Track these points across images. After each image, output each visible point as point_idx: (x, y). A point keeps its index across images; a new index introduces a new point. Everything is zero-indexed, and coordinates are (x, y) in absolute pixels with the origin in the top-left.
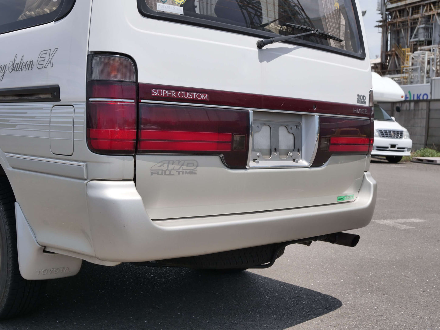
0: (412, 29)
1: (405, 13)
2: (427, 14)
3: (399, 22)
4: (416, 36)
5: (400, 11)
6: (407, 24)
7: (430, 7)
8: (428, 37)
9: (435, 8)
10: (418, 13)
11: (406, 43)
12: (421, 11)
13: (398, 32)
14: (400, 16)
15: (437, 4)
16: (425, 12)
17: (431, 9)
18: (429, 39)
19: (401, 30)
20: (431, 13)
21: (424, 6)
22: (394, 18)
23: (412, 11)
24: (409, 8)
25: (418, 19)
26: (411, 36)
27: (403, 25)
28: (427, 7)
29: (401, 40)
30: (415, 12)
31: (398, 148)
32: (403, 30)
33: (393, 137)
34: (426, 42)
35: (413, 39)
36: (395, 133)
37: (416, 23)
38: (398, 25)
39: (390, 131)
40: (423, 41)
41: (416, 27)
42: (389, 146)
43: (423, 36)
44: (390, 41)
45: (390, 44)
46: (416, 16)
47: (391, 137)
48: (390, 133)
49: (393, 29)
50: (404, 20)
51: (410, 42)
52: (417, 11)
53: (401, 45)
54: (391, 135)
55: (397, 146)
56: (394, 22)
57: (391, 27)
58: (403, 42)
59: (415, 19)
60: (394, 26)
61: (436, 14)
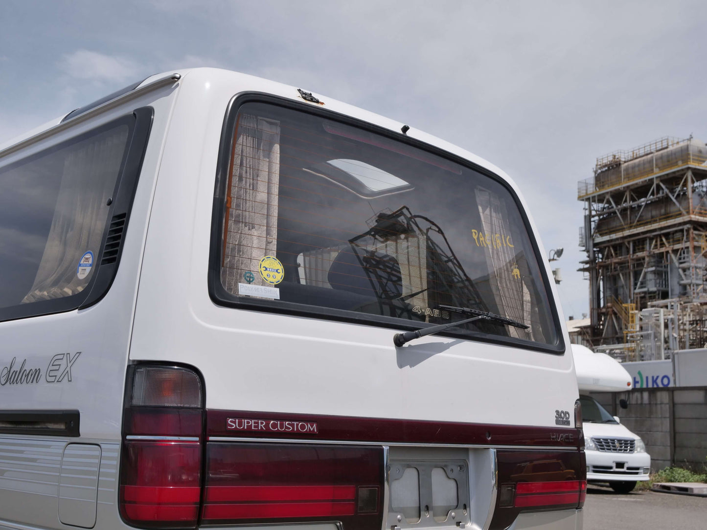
0: (637, 275)
1: (624, 250)
2: (657, 251)
3: (615, 263)
4: (643, 284)
5: (615, 247)
6: (628, 266)
7: (661, 240)
8: (662, 286)
9: (669, 242)
10: (643, 250)
11: (628, 295)
12: (647, 247)
13: (615, 279)
14: (616, 254)
15: (671, 236)
16: (653, 249)
17: (662, 245)
18: (664, 288)
19: (618, 275)
20: (663, 250)
21: (651, 239)
22: (607, 258)
23: (634, 247)
24: (629, 243)
25: (644, 259)
26: (636, 284)
27: (622, 269)
28: (656, 242)
29: (621, 291)
30: (639, 249)
31: (628, 468)
32: (623, 275)
33: (620, 450)
34: (659, 294)
35: (639, 288)
36: (622, 444)
37: (642, 265)
38: (614, 268)
39: (613, 440)
40: (654, 292)
41: (642, 270)
42: (614, 465)
43: (654, 285)
44: (604, 292)
45: (604, 297)
46: (640, 254)
47: (616, 450)
48: (614, 443)
49: (606, 273)
50: (622, 259)
51: (634, 293)
52: (641, 247)
53: (620, 297)
54: (615, 446)
55: (626, 466)
56: (607, 263)
57: (603, 271)
58: (623, 294)
59: (639, 259)
60: (607, 269)
61: (670, 252)
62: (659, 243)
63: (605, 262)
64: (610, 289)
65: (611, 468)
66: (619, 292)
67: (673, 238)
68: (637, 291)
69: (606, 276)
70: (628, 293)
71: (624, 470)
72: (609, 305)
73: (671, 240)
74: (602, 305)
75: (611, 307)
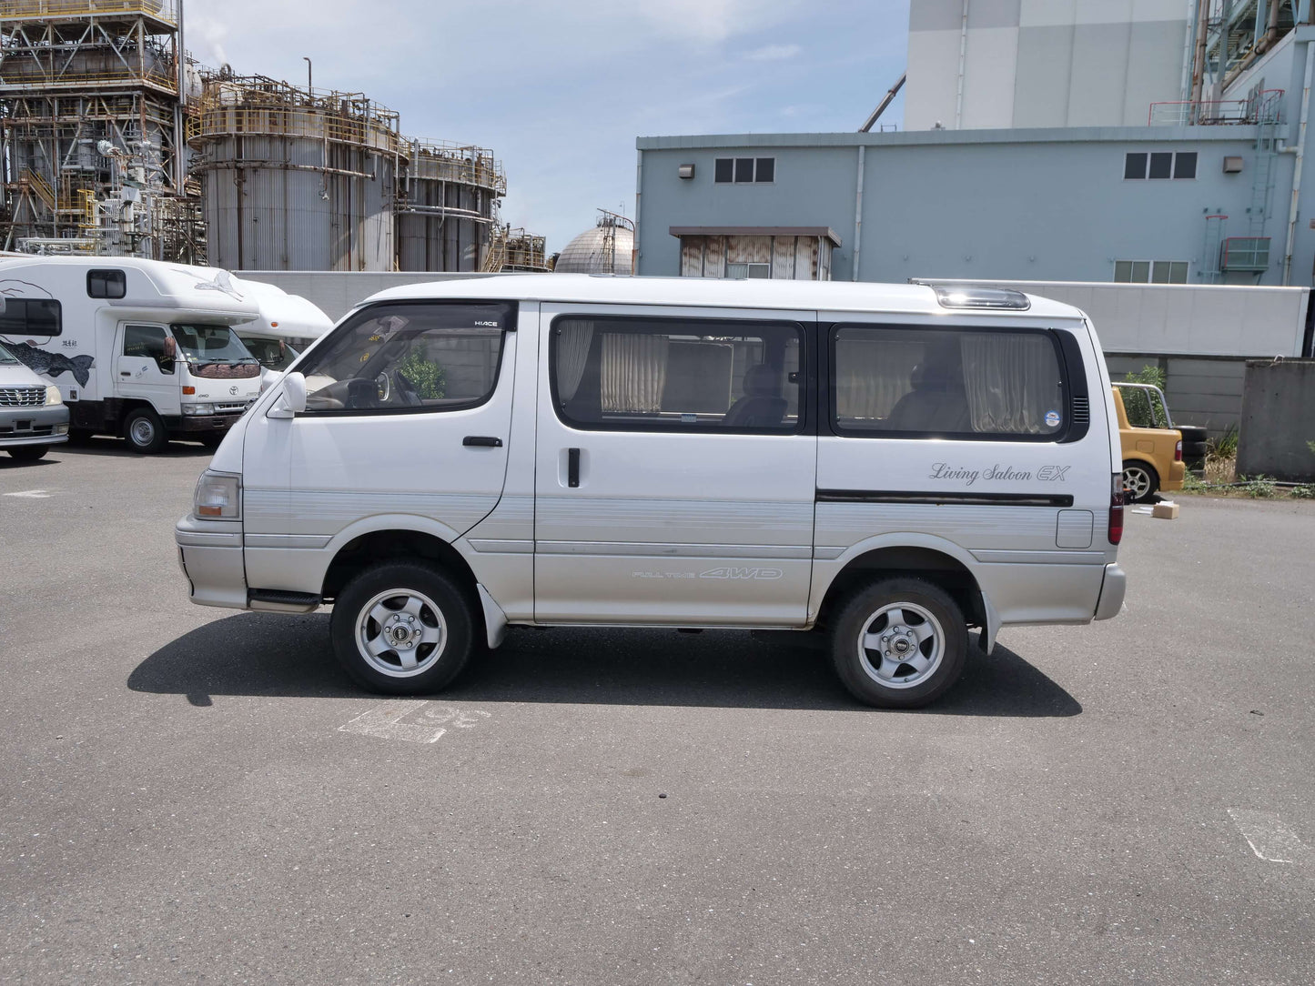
0: (64, 145)
1: (44, 108)
2: (93, 118)
3: (32, 124)
4: (73, 160)
5: (30, 102)
6: (52, 131)
7: (100, 105)
8: (102, 166)
9: (111, 109)
10: (73, 113)
11: (52, 170)
12: (80, 109)
13: (30, 147)
14: (31, 112)
15: (113, 101)
16: (89, 114)
17: (102, 111)
18: (104, 169)
19: (36, 141)
20: (103, 118)
21: (86, 101)
22: (18, 115)
23: (60, 106)
24: (52, 99)
25: (75, 125)
26: (63, 158)
27: (42, 134)
28: (93, 105)
29: (39, 164)
30: (67, 111)
31: (35, 428)
32: (43, 143)
33: (22, 403)
34: (97, 176)
35: (68, 164)
36: (26, 394)
37: (72, 133)
38: (31, 131)
39: (12, 391)
40: (90, 172)
41: (73, 140)
42: (15, 425)
43: (89, 163)
44: (11, 161)
45: (11, 169)
46: (69, 118)
47: (17, 403)
48: (14, 394)
49: (18, 135)
50: (42, 121)
51: (61, 170)
52: (70, 108)
53: (39, 172)
54: (15, 399)
55: (33, 424)
56: (18, 122)
57: (11, 132)
58: (44, 167)
59: (68, 125)
60: (19, 130)
61: (113, 122)
62: (97, 108)
63: (16, 121)
64: (22, 158)
65: (11, 429)
66: (36, 165)
67: (117, 104)
68: (65, 167)
69: (18, 140)
70: (51, 168)
71: (31, 430)
72: (23, 180)
73: (114, 107)
74: (9, 180)
75: (27, 184)
